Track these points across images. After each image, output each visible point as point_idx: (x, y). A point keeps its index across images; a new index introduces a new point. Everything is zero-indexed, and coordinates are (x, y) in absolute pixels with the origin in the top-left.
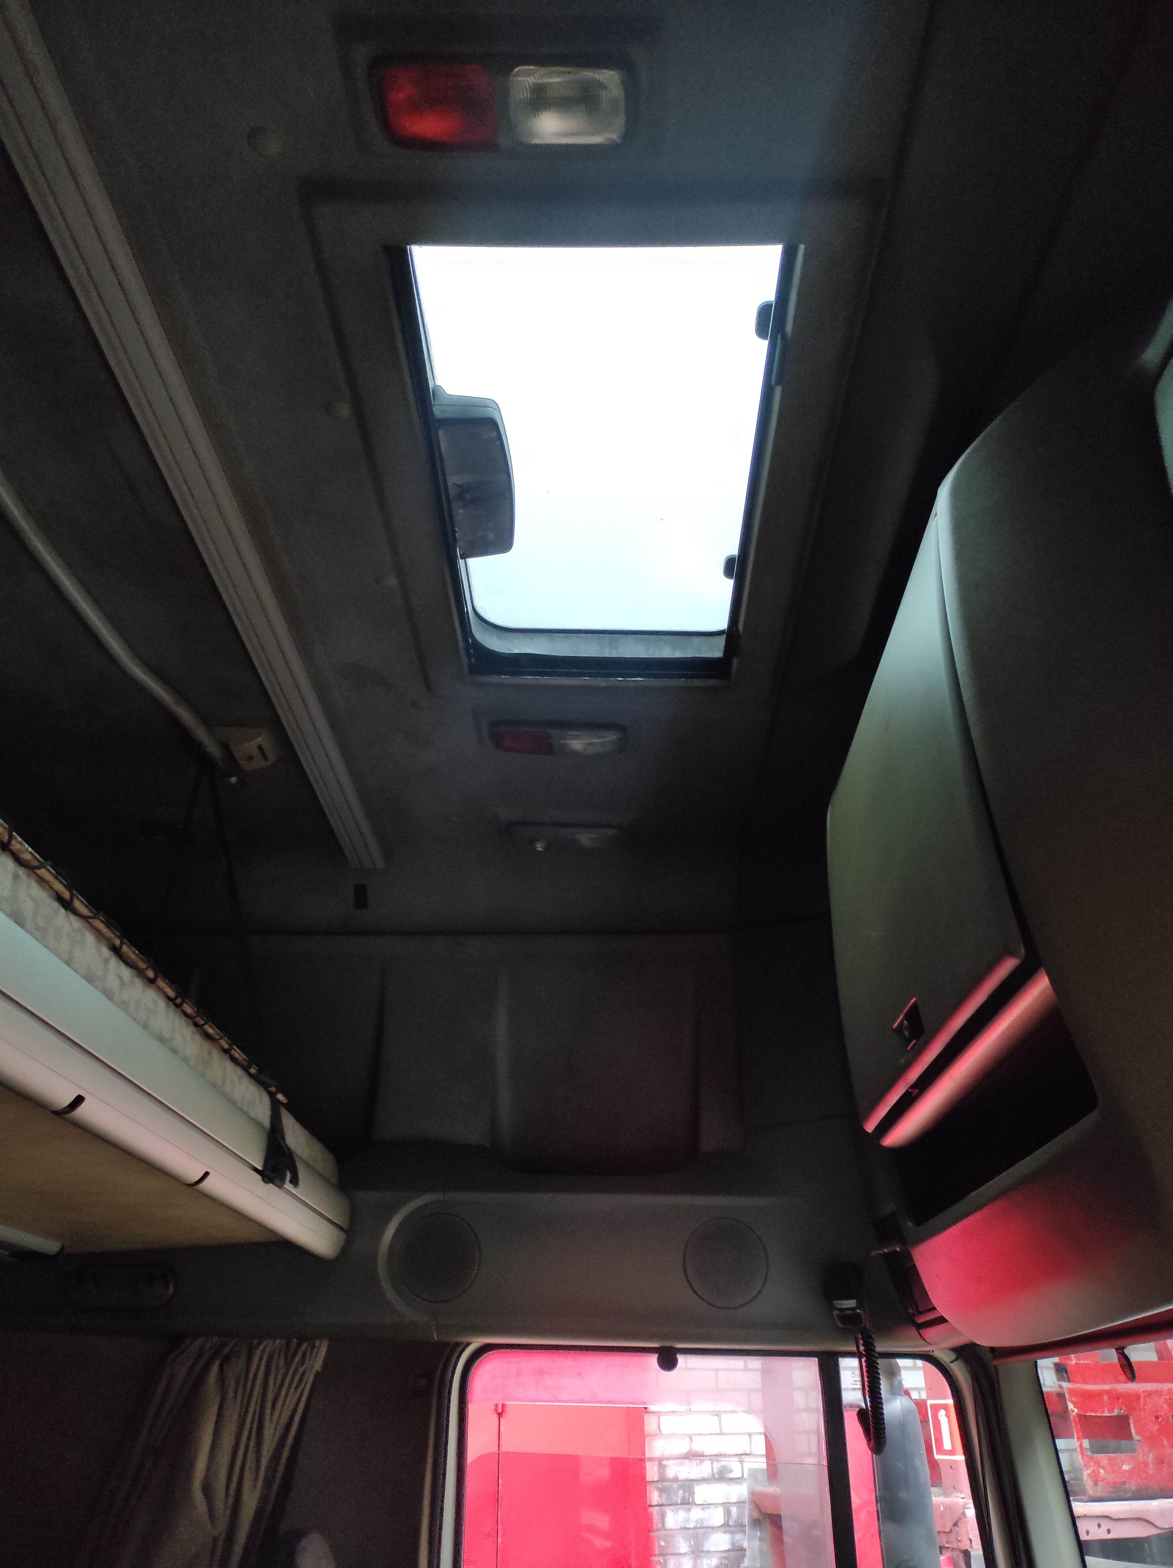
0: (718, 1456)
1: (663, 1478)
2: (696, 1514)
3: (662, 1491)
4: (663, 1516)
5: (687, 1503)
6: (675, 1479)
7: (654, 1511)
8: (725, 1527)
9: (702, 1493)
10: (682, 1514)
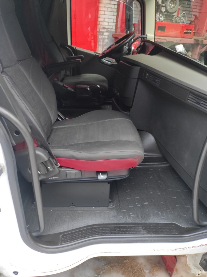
0: (108, 29)
1: (99, 31)
2: (104, 37)
3: (99, 33)
4: (99, 36)
5: (103, 35)
6: (101, 31)
7: (98, 36)
8: (108, 39)
9: (105, 34)
10: (101, 36)
